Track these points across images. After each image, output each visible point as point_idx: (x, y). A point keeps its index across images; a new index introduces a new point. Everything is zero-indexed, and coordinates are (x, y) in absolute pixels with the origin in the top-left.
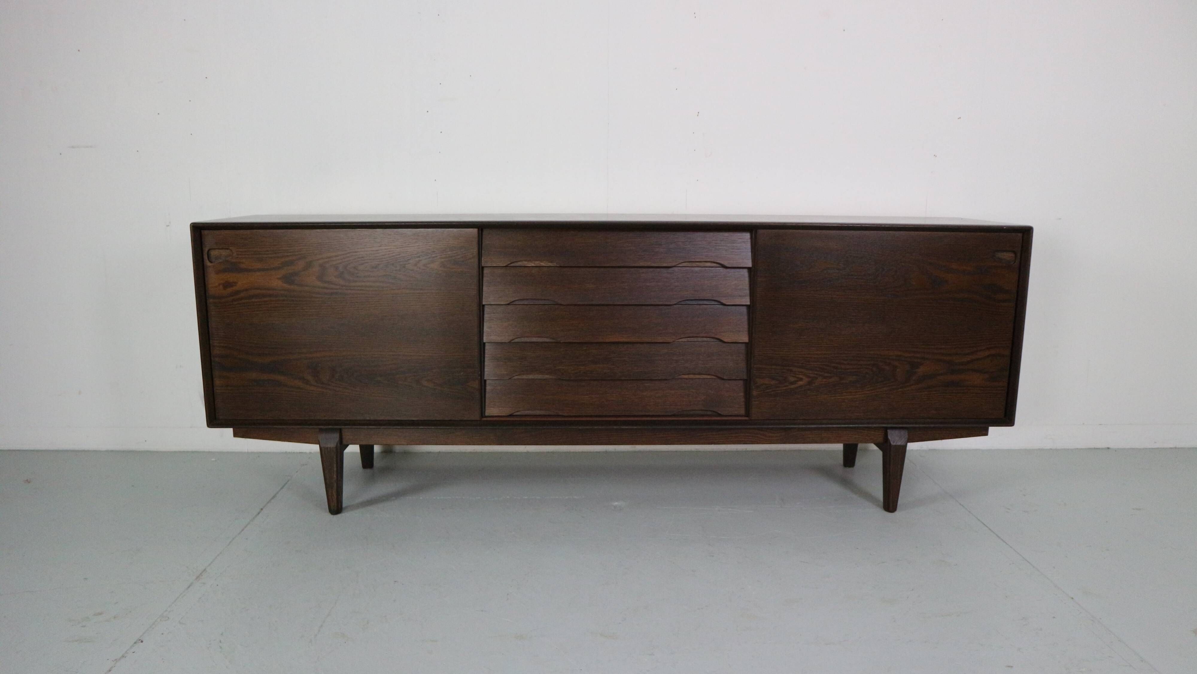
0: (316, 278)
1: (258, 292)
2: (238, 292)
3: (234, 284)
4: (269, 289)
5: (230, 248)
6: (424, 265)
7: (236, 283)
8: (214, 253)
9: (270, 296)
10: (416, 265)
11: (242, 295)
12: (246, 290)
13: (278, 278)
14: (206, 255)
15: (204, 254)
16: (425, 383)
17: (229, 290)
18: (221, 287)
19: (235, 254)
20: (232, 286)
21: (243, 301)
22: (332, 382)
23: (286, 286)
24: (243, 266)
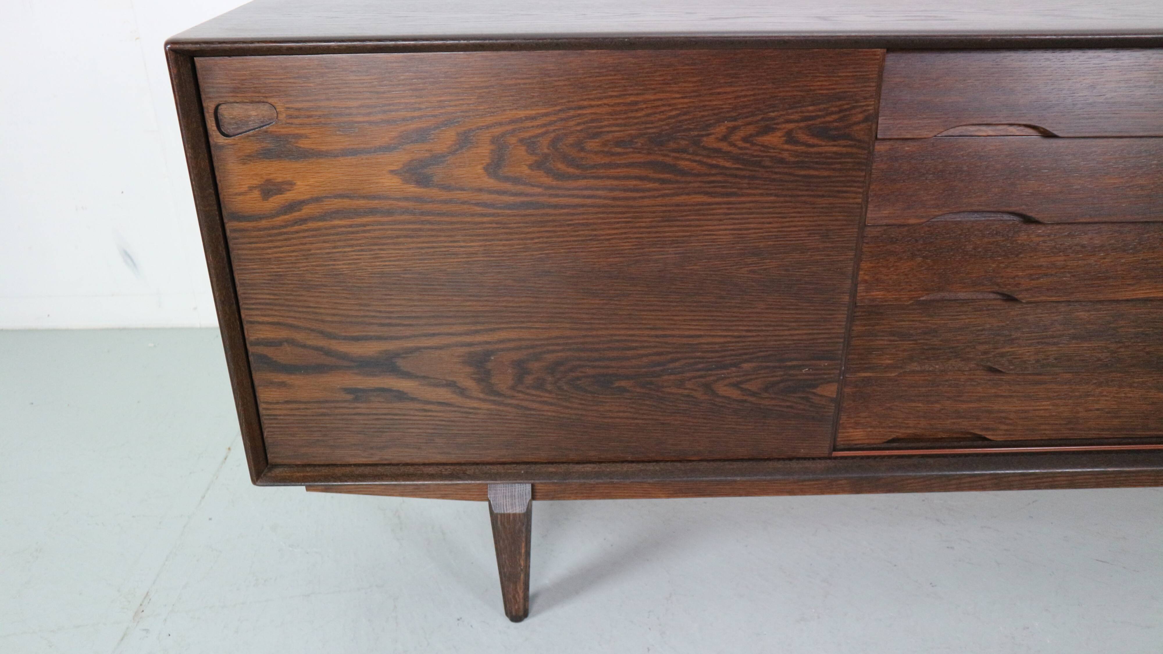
0: (486, 169)
1: (346, 203)
2: (292, 207)
3: (285, 187)
4: (374, 198)
5: (270, 100)
6: (745, 139)
7: (291, 184)
8: (225, 112)
9: (372, 211)
10: (724, 138)
11: (306, 211)
12: (317, 200)
13: (392, 172)
14: (213, 119)
15: (207, 115)
16: (722, 389)
17: (276, 201)
18: (256, 194)
19: (282, 117)
20: (280, 191)
21: (311, 225)
22: (519, 392)
23: (412, 189)
24: (304, 144)
